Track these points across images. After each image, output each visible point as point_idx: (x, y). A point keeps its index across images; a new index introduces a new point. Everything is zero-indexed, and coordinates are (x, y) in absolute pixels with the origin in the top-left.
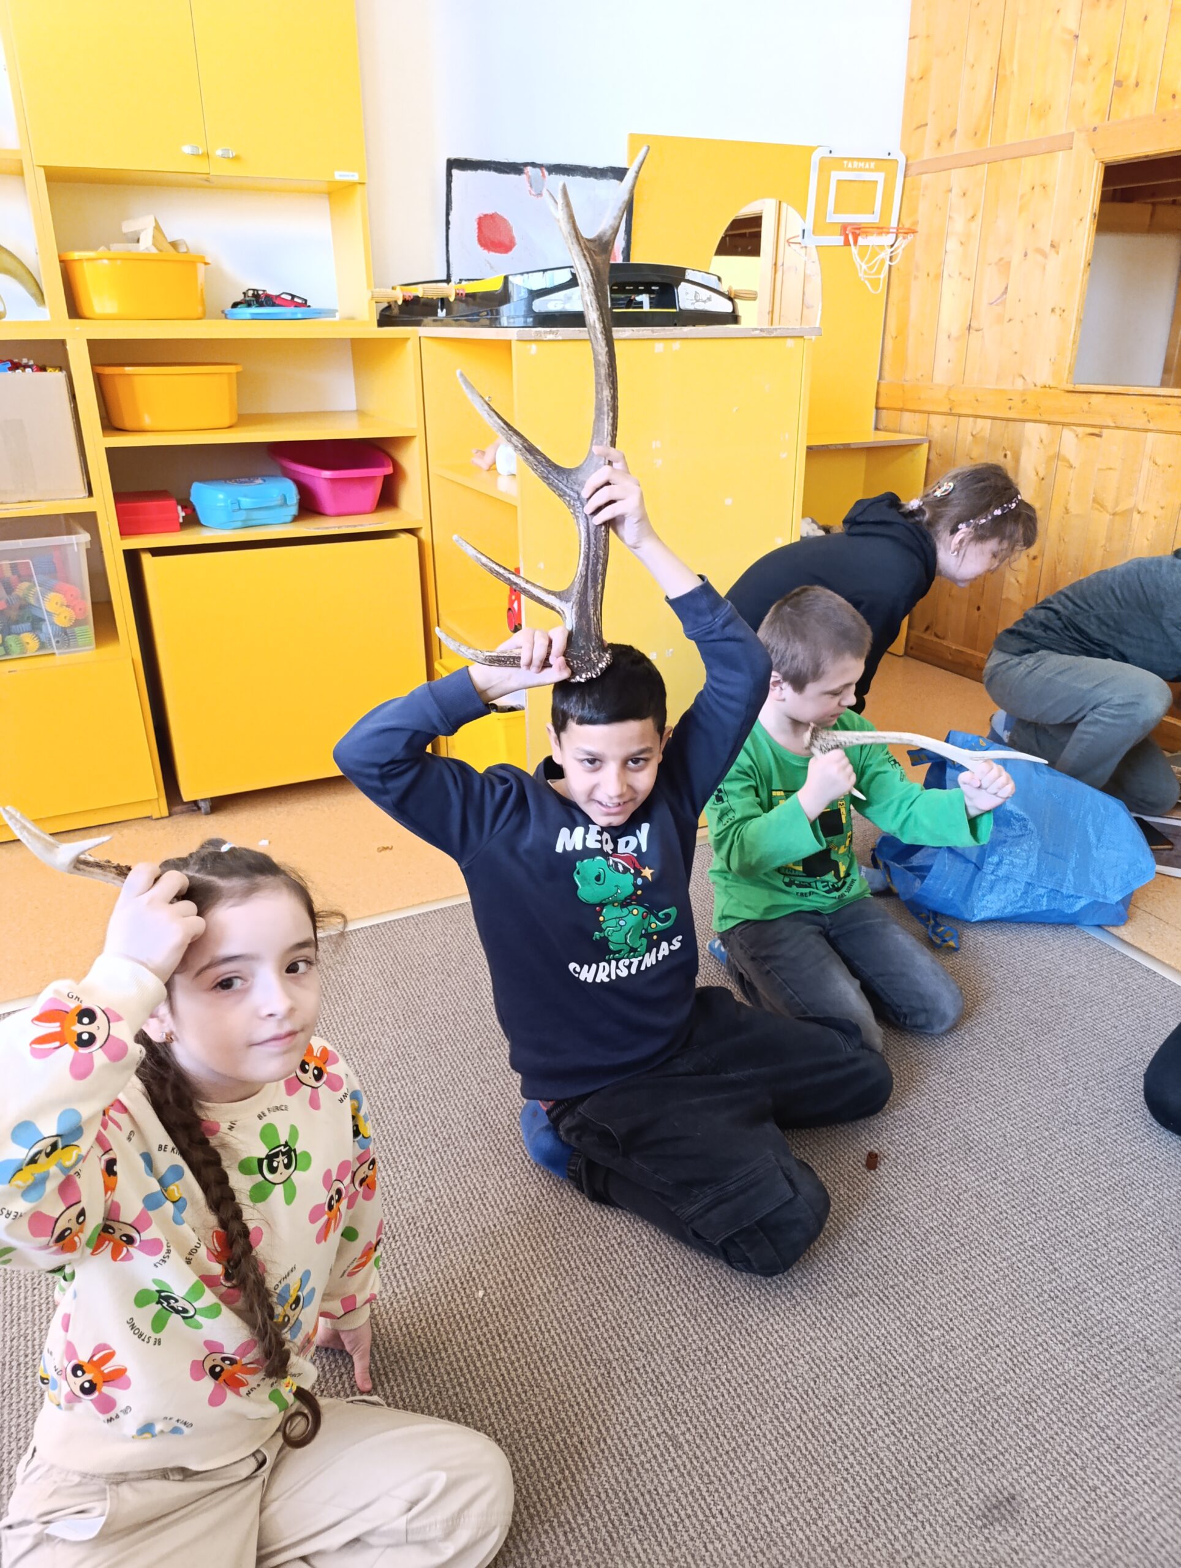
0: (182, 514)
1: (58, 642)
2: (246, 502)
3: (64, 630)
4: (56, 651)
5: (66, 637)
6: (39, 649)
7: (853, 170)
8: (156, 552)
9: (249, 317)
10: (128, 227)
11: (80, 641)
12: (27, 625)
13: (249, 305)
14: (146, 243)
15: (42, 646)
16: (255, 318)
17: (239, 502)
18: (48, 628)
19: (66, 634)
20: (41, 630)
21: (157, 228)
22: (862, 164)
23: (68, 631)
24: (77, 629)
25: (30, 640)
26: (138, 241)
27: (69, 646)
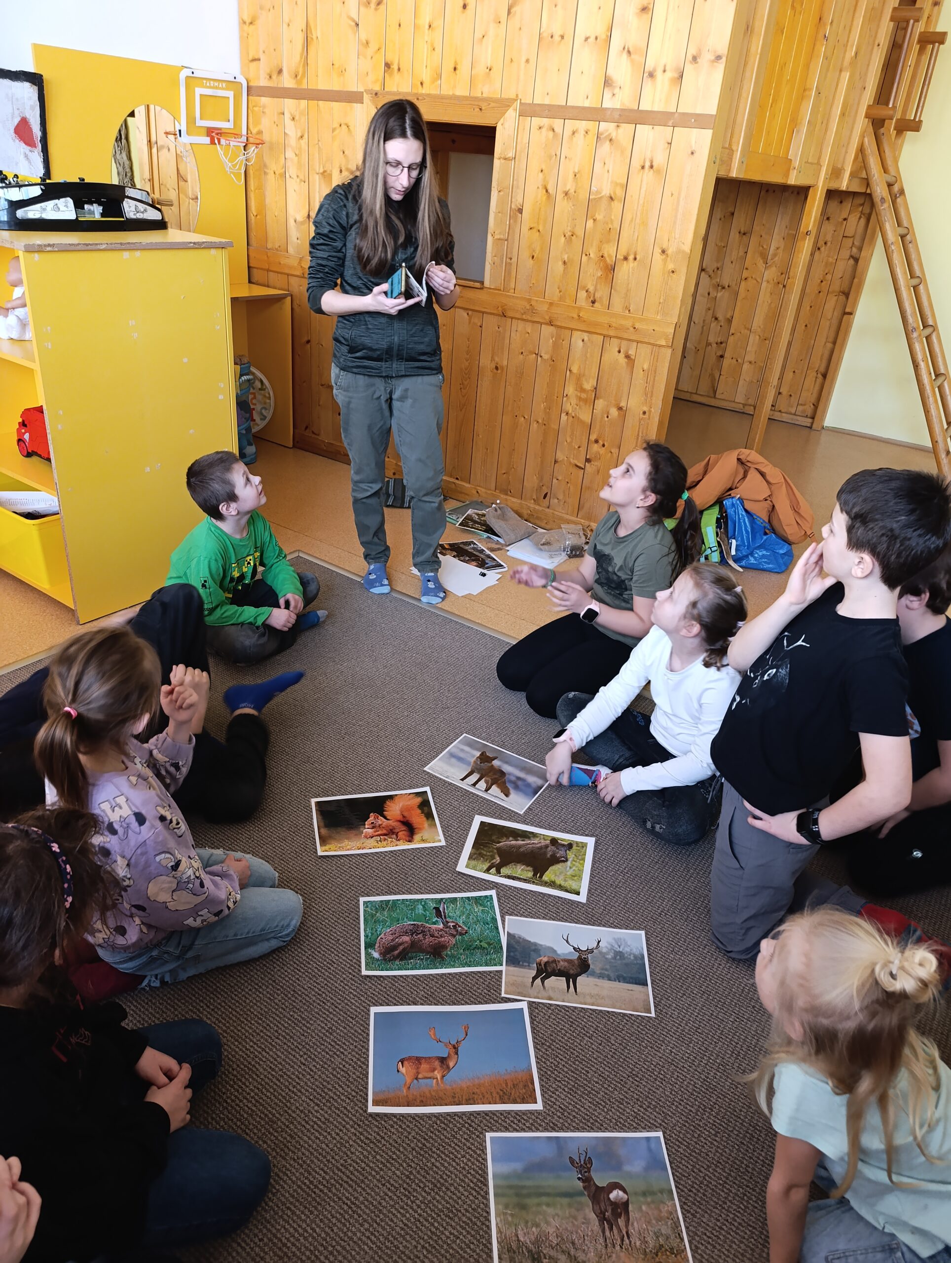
7: (210, 87)
22: (216, 84)
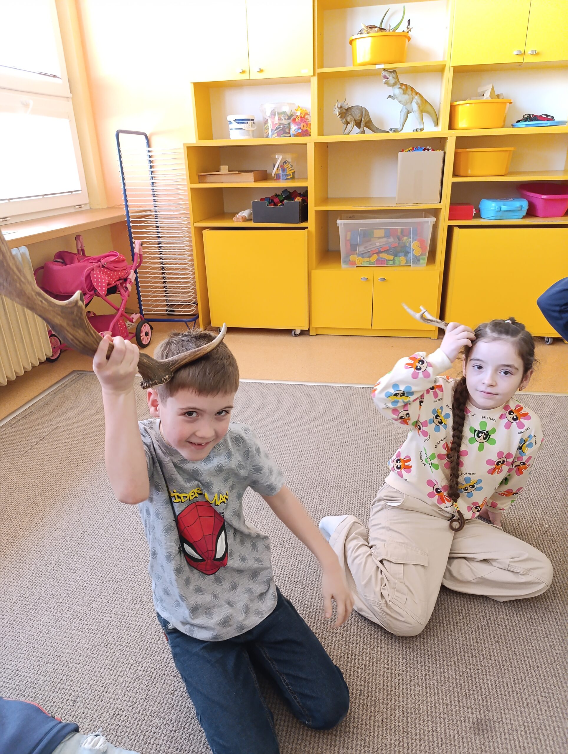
0: (475, 212)
1: (413, 261)
2: (504, 208)
3: (416, 257)
4: (411, 265)
5: (416, 260)
6: (405, 264)
8: (461, 227)
9: (524, 126)
10: (480, 90)
11: (421, 262)
12: (403, 254)
13: (525, 121)
14: (487, 95)
15: (407, 262)
16: (527, 126)
17: (501, 207)
18: (411, 255)
19: (417, 258)
20: (408, 256)
21: (493, 89)
23: (418, 257)
24: (421, 257)
25: (403, 259)
26: (483, 95)
27: (416, 264)
